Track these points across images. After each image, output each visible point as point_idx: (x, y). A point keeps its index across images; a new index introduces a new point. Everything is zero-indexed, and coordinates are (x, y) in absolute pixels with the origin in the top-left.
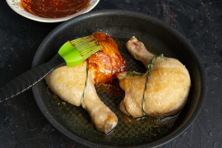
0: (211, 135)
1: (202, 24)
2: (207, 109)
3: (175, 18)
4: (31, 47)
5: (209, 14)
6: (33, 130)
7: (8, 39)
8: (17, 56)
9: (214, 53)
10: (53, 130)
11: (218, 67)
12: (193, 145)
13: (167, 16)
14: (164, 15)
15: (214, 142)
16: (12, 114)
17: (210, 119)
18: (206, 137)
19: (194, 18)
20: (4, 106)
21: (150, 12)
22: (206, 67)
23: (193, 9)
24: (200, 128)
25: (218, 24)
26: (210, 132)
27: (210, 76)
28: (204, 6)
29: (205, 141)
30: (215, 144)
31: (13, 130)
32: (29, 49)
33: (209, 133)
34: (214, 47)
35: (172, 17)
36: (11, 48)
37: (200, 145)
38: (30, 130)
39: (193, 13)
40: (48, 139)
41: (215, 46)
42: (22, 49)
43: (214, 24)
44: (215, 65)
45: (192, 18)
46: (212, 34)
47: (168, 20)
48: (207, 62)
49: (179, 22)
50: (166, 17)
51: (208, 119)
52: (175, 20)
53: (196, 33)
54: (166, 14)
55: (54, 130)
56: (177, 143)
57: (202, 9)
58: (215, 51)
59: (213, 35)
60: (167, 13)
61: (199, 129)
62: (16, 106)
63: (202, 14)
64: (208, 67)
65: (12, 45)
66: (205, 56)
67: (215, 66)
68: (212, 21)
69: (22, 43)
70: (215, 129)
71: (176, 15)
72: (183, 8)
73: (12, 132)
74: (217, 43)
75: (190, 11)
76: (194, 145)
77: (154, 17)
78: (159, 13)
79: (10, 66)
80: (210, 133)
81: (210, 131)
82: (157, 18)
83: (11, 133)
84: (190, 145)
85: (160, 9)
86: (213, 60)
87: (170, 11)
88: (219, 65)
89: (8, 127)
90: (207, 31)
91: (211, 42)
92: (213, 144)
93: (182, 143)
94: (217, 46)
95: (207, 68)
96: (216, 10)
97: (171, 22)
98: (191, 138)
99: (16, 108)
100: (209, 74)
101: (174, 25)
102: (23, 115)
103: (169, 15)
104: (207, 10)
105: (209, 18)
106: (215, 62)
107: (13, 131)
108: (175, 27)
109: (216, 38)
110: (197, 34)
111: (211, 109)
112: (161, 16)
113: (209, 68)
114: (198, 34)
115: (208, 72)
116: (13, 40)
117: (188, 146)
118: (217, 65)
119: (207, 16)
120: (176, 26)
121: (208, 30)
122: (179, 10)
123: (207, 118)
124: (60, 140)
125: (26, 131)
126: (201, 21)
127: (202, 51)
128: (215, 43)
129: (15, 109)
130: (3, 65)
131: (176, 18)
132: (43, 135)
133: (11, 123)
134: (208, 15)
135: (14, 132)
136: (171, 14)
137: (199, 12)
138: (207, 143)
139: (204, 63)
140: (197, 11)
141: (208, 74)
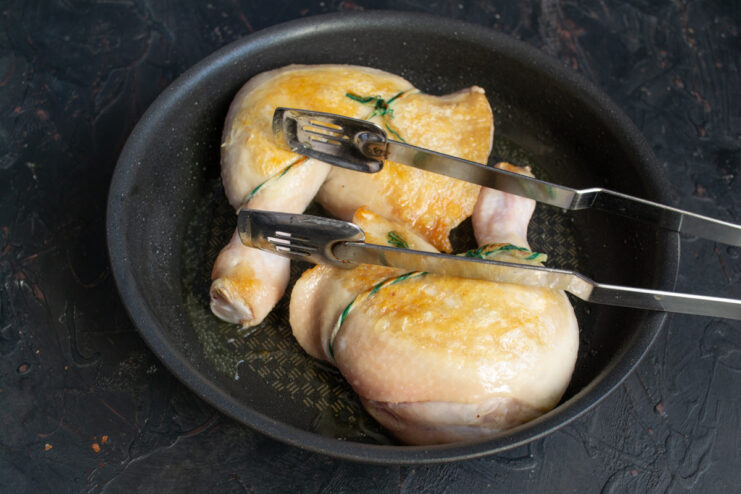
1: (663, 64)
3: (576, 40)
4: (102, 112)
5: (691, 31)
6: (88, 365)
7: (31, 84)
8: (57, 137)
9: (695, 154)
10: (153, 369)
11: (707, 199)
13: (551, 34)
14: (542, 30)
15: (669, 436)
16: (26, 315)
17: (663, 364)
19: (642, 41)
20: (5, 288)
21: (498, 17)
23: (639, 14)
24: (628, 389)
25: (719, 65)
26: (658, 403)
28: (678, 5)
30: (672, 442)
31: (26, 363)
32: (97, 118)
34: (699, 135)
35: (567, 35)
36: (41, 112)
37: (622, 442)
38: (80, 366)
39: (638, 26)
41: (703, 133)
42: (75, 116)
43: (704, 65)
44: (696, 193)
45: (634, 43)
46: (697, 94)
47: (552, 46)
49: (588, 53)
50: (547, 35)
51: (657, 361)
52: (575, 47)
53: (643, 89)
54: (548, 25)
55: (155, 370)
57: (669, 14)
58: (700, 151)
59: (699, 100)
60: (554, 23)
61: (625, 391)
62: (43, 292)
63: (668, 32)
65: (42, 102)
66: (665, 165)
67: (695, 197)
68: (700, 54)
69: (75, 97)
70: (677, 394)
71: (581, 32)
72: (606, 9)
73: (22, 369)
74: (708, 126)
75: (628, 19)
77: (509, 33)
78: (526, 22)
79: (31, 165)
80: (659, 408)
82: (518, 37)
83: (18, 370)
85: (530, 11)
86: (692, 176)
87: (562, 15)
88: (710, 196)
89: (12, 353)
90: (681, 85)
91: (691, 120)
92: (666, 442)
94: (707, 136)
96: (716, 21)
97: (564, 53)
99: (40, 295)
101: (572, 64)
102: (60, 319)
103: (559, 31)
104: (685, 18)
105: (691, 45)
106: (696, 185)
107: (25, 366)
108: (575, 67)
109: (708, 109)
110: (645, 93)
111: (670, 333)
112: (532, 33)
114: (649, 94)
116: (47, 86)
117: (582, 444)
118: (704, 195)
119: (685, 37)
120: (579, 66)
121: (683, 82)
122: (594, 15)
123: (654, 359)
125: (66, 368)
126: (664, 54)
128: (703, 125)
129: (38, 299)
130: (11, 164)
131: (580, 39)
132: (119, 382)
133: (20, 341)
134: (689, 35)
135: (27, 369)
136: (564, 28)
137: (659, 23)
140: (654, 20)
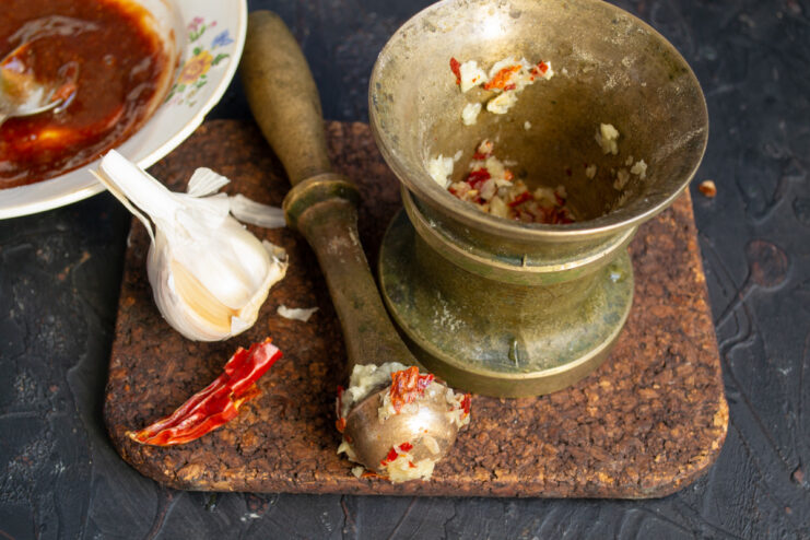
0: (804, 484)
2: (784, 368)
12: (718, 530)
18: (776, 493)
22: (783, 174)
27: (802, 216)
29: (775, 508)
33: (792, 475)
40: (32, 509)
48: (790, 153)
56: (640, 520)
64: (796, 173)
76: (723, 527)
81: (796, 465)
84: (704, 528)
93: (664, 519)
95: (791, 179)
98: (708, 498)
100: (798, 204)
113: (800, 179)
115: (796, 200)
124: (90, 513)
127: (770, 101)
138: (783, 519)
139: (777, 156)
141: (794, 205)
